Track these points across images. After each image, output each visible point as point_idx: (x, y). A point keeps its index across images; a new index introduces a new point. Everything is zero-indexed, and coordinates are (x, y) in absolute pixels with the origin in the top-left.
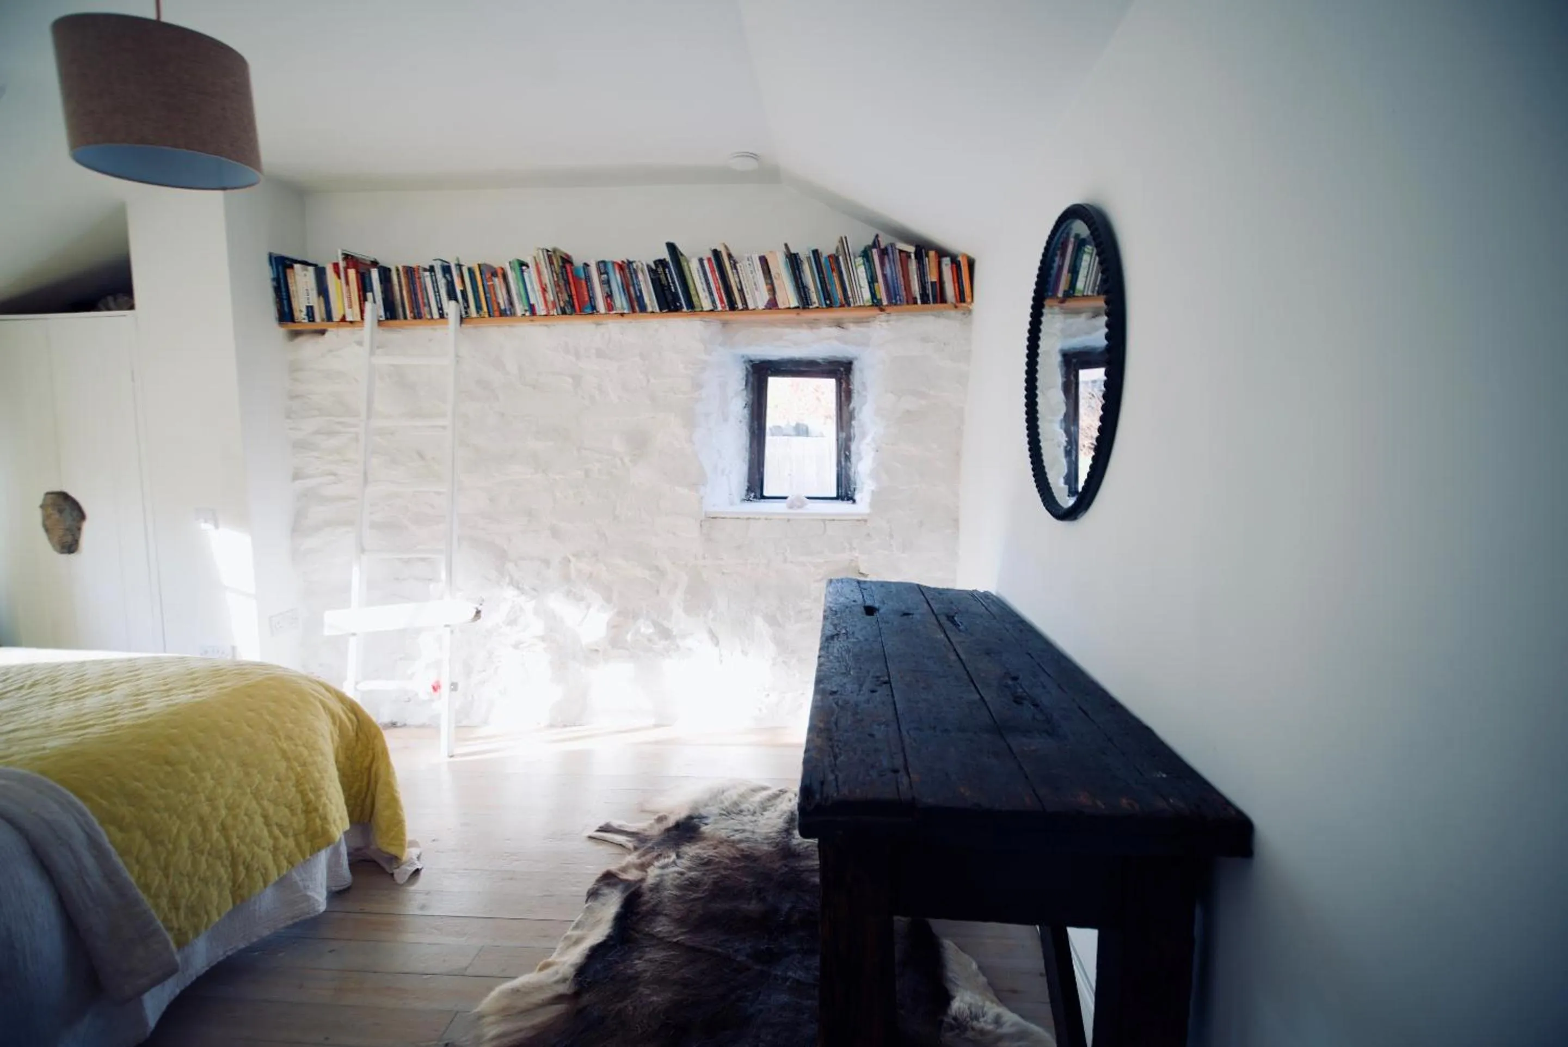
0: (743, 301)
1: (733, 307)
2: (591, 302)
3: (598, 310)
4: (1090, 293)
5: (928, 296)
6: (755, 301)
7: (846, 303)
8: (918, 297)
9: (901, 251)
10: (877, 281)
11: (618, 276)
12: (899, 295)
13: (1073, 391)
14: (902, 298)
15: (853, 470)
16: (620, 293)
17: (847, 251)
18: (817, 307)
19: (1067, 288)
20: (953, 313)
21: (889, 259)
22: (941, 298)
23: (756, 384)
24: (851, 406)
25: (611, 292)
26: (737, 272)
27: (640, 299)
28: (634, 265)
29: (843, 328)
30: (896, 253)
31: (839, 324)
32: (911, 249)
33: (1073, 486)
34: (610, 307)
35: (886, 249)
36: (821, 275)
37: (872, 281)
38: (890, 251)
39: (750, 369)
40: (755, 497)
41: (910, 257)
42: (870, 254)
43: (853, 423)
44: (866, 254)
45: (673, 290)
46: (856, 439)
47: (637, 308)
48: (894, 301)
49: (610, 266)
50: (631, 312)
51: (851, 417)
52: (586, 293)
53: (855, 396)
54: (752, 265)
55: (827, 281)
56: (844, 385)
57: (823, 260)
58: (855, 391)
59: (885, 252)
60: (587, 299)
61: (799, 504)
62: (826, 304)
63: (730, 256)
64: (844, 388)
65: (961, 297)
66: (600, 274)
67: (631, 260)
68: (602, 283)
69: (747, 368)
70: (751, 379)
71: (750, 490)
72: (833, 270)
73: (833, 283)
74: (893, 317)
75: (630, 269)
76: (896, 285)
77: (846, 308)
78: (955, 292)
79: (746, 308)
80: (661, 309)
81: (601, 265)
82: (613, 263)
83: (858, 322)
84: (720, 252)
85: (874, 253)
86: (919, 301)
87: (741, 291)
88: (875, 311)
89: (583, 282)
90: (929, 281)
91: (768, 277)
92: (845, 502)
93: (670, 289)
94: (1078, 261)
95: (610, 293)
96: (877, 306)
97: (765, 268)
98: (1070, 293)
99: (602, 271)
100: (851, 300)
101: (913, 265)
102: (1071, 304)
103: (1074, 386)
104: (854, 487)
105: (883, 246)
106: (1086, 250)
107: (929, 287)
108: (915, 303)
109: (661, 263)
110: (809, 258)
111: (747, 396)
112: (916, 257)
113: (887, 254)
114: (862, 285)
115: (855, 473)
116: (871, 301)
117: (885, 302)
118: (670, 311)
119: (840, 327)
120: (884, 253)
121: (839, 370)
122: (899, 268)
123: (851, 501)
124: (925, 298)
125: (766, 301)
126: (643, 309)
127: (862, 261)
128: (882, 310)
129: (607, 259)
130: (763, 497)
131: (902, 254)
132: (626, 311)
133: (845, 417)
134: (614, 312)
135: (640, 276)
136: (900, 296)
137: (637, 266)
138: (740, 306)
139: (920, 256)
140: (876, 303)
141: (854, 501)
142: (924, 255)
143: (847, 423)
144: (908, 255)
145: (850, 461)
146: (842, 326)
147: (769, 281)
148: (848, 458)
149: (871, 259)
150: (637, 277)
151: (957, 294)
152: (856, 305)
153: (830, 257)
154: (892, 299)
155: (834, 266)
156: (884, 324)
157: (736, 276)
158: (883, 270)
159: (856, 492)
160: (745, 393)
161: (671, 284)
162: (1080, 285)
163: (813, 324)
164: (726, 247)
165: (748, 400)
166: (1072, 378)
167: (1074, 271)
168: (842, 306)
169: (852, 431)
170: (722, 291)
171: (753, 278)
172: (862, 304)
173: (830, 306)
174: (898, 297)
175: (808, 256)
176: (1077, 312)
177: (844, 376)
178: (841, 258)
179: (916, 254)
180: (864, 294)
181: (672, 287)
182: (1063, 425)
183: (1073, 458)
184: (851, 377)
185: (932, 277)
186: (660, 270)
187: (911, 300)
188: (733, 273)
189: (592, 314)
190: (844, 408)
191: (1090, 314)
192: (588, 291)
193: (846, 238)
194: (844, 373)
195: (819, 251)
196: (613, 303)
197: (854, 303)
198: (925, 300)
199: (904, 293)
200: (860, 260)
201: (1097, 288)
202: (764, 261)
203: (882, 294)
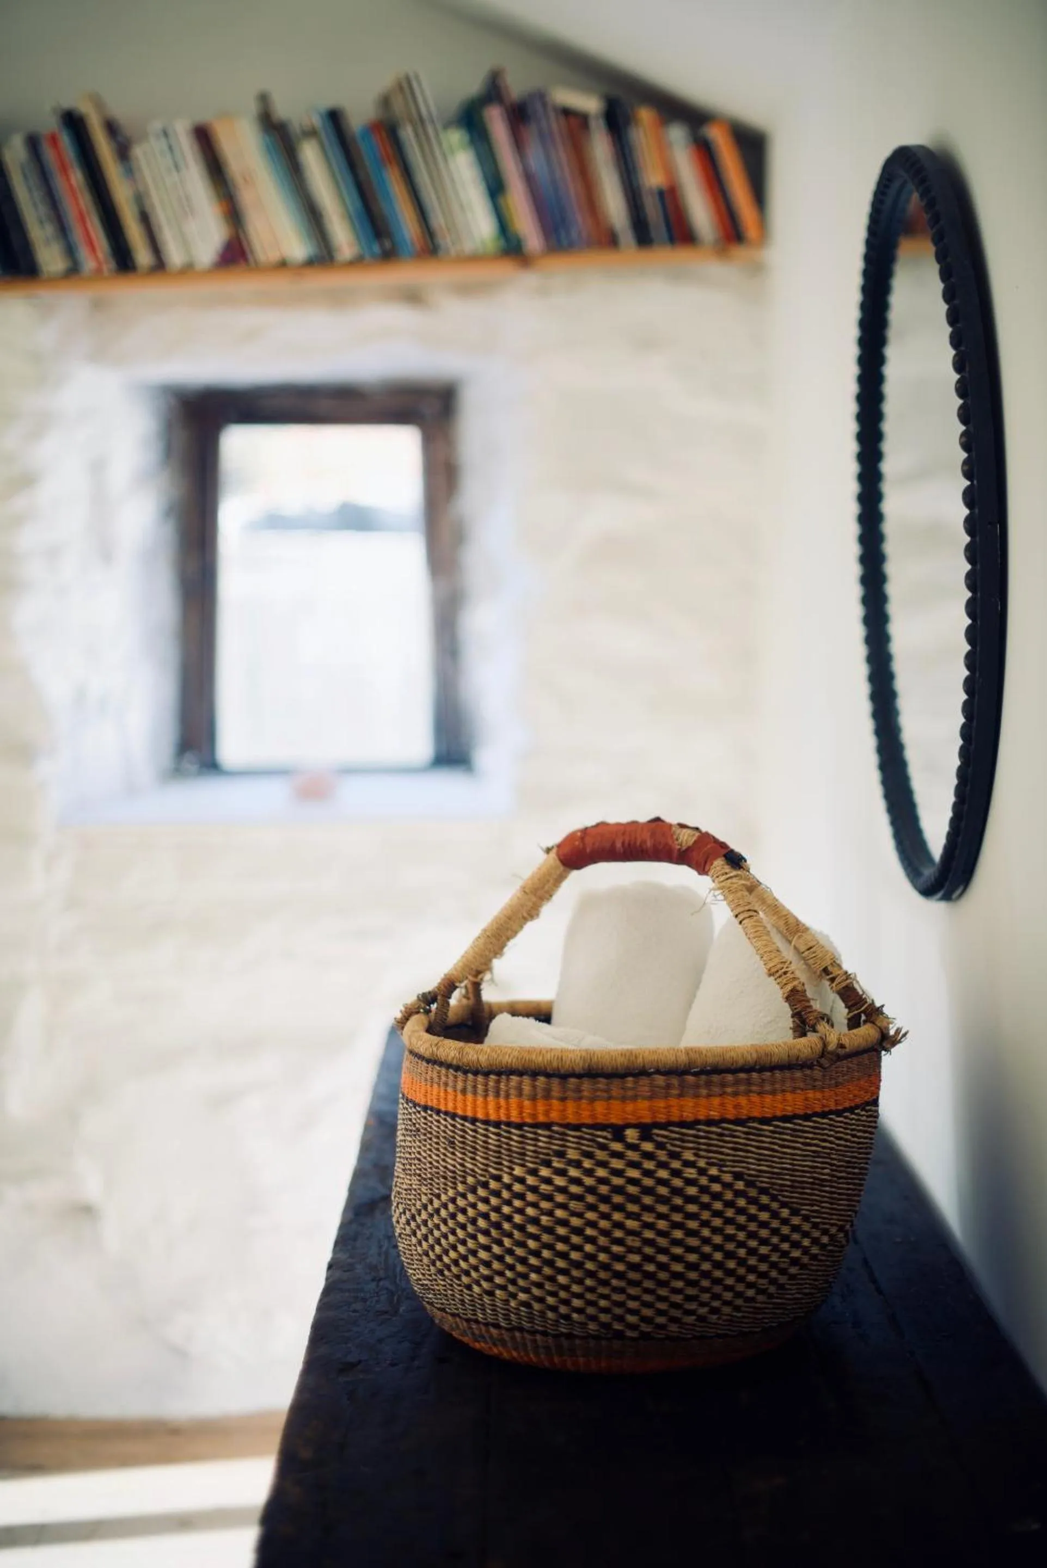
0: (152, 245)
1: (122, 263)
5: (647, 228)
6: (185, 243)
7: (426, 245)
8: (622, 229)
9: (567, 112)
10: (505, 190)
12: (569, 224)
14: (575, 234)
15: (470, 686)
17: (417, 108)
18: (354, 262)
20: (715, 269)
21: (533, 131)
22: (678, 232)
24: (459, 506)
26: (133, 169)
30: (552, 117)
32: (590, 104)
35: (524, 104)
36: (355, 174)
37: (495, 188)
38: (535, 111)
39: (174, 411)
41: (589, 125)
42: (481, 119)
43: (465, 554)
44: (471, 118)
48: (558, 241)
51: (459, 536)
53: (468, 481)
54: (173, 152)
57: (357, 136)
58: (467, 468)
59: (523, 113)
62: (375, 252)
63: (112, 128)
65: (732, 232)
70: (178, 438)
72: (385, 159)
73: (391, 195)
74: (557, 282)
77: (427, 257)
78: (715, 216)
79: (160, 265)
83: (465, 295)
84: (84, 116)
85: (491, 114)
86: (626, 241)
87: (145, 219)
88: (506, 269)
90: (646, 187)
91: (218, 181)
92: (456, 776)
96: (509, 252)
97: (209, 157)
100: (443, 240)
101: (600, 147)
104: (472, 731)
105: (514, 97)
107: (648, 203)
108: (612, 244)
110: (318, 132)
112: (606, 126)
113: (528, 118)
114: (467, 197)
115: (476, 697)
116: (495, 241)
117: (530, 244)
120: (518, 115)
121: (423, 407)
122: (563, 154)
123: (472, 773)
125: (217, 246)
127: (461, 137)
128: (524, 263)
130: (215, 770)
131: (569, 119)
133: (444, 534)
136: (572, 227)
138: (143, 256)
139: (615, 120)
140: (510, 246)
142: (627, 116)
143: (450, 552)
144: (585, 120)
145: (462, 664)
149: (485, 131)
151: (721, 221)
152: (459, 252)
153: (375, 126)
154: (552, 237)
155: (388, 149)
156: (531, 299)
157: (130, 179)
158: (520, 158)
159: (484, 748)
164: (99, 104)
168: (419, 254)
170: (94, 222)
171: (178, 184)
172: (474, 251)
173: (386, 257)
174: (567, 231)
175: (317, 125)
177: (438, 422)
178: (405, 131)
179: (605, 116)
180: (476, 225)
184: (455, 428)
185: (652, 175)
187: (600, 239)
188: (120, 171)
193: (417, 77)
194: (438, 415)
195: (347, 113)
197: (453, 249)
198: (641, 238)
199: (585, 220)
200: (456, 135)
202: (201, 138)
203: (525, 223)
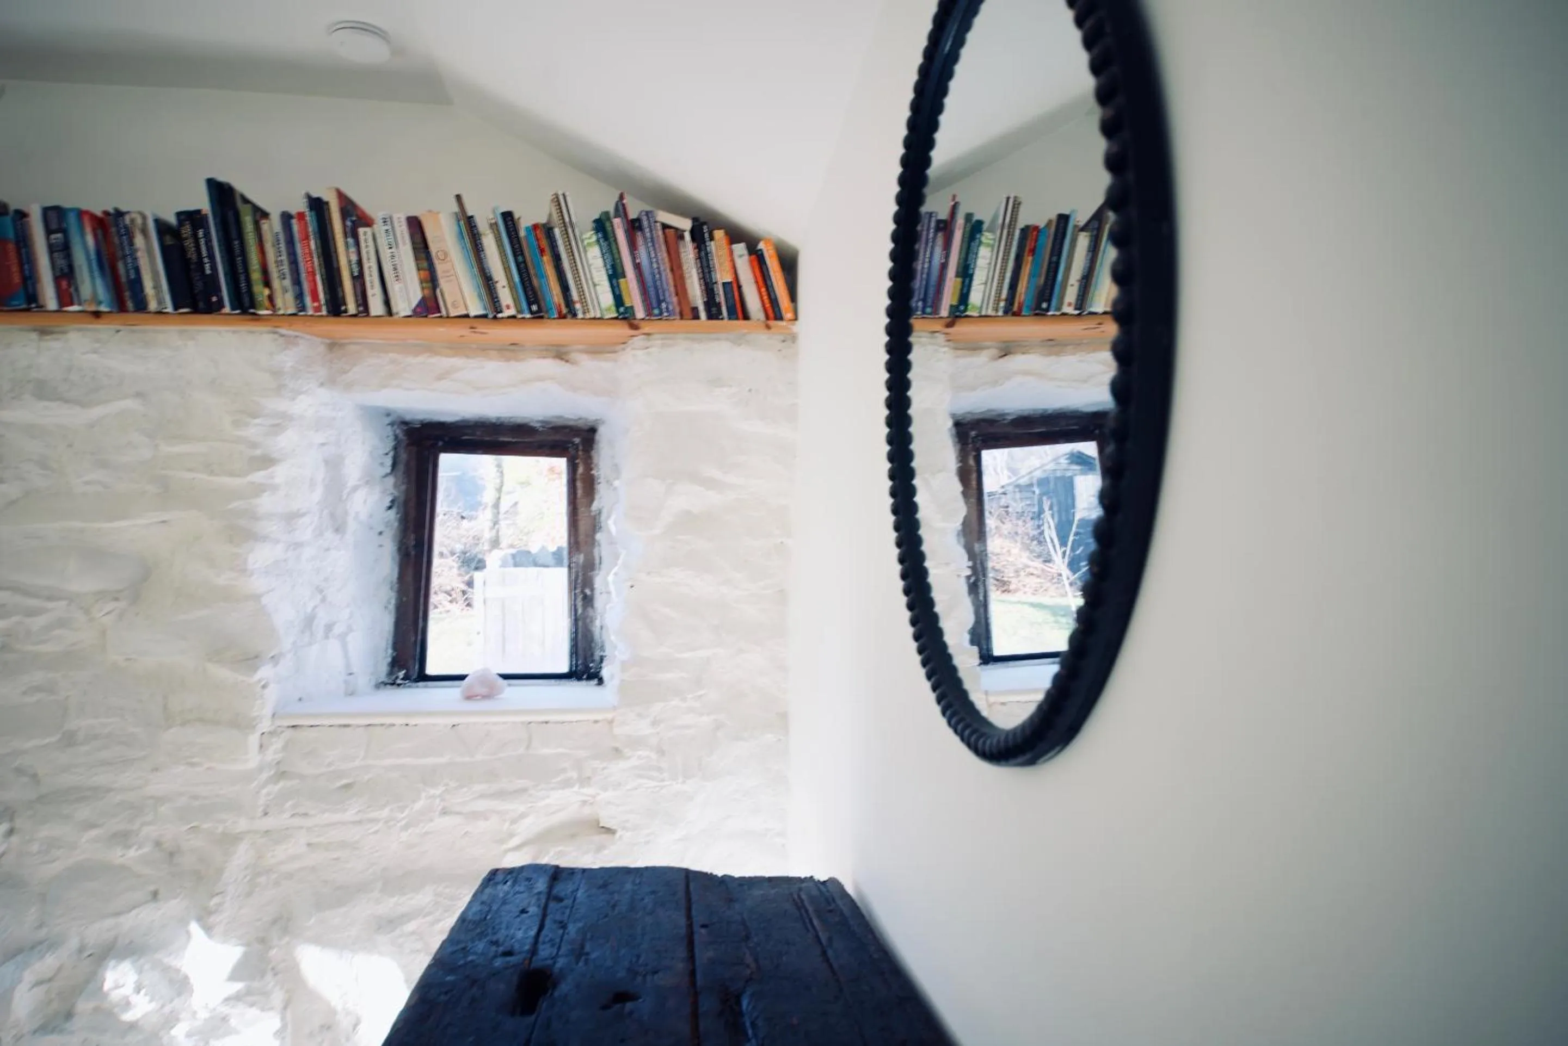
0: (360, 298)
1: (336, 308)
2: (26, 288)
3: (41, 303)
4: (990, 312)
5: (718, 306)
6: (388, 300)
7: (569, 312)
8: (701, 308)
9: (665, 227)
10: (624, 276)
11: (90, 240)
12: (664, 300)
13: (974, 483)
14: (671, 308)
15: (598, 623)
16: (91, 271)
17: (567, 219)
18: (514, 317)
19: (955, 303)
20: (762, 337)
21: (645, 238)
22: (739, 311)
23: (413, 464)
24: (595, 506)
25: (71, 267)
26: (357, 244)
27: (137, 284)
28: (127, 219)
29: (567, 361)
30: (657, 230)
31: (560, 353)
32: (685, 224)
33: (985, 647)
34: (65, 298)
35: (638, 220)
36: (520, 259)
37: (615, 274)
38: (645, 223)
39: (401, 436)
40: (406, 678)
41: (682, 237)
42: (609, 229)
43: (598, 536)
44: (602, 226)
45: (208, 272)
46: (603, 566)
47: (130, 305)
48: (656, 311)
49: (72, 219)
50: (114, 310)
51: (595, 526)
52: (15, 268)
53: (602, 490)
54: (391, 234)
55: (532, 272)
56: (581, 470)
57: (522, 233)
58: (601, 480)
59: (637, 224)
60: (17, 279)
61: (484, 691)
62: (531, 312)
63: (346, 212)
64: (582, 474)
65: (773, 312)
66: (49, 231)
67: (123, 208)
68: (52, 249)
69: (396, 437)
70: (403, 456)
71: (396, 663)
72: (542, 251)
73: (543, 276)
74: (657, 341)
75: (117, 225)
76: (658, 283)
77: (569, 320)
78: (763, 301)
79: (366, 313)
80: (176, 307)
81: (53, 216)
82: (81, 214)
83: (596, 350)
84: (327, 203)
85: (616, 226)
86: (703, 315)
87: (358, 279)
88: (622, 330)
89: (11, 247)
90: (720, 282)
91: (423, 255)
92: (584, 683)
93: (203, 270)
94: (971, 256)
95: (66, 270)
96: (625, 319)
97: (418, 239)
98: (959, 312)
99: (54, 226)
100: (578, 306)
101: (688, 251)
102: (961, 329)
103: (974, 476)
104: (602, 654)
105: (633, 215)
106: (983, 239)
107: (720, 290)
108: (696, 317)
109: (192, 218)
110: (494, 226)
111: (395, 486)
112: (693, 239)
113: (640, 228)
114: (596, 280)
115: (602, 628)
116: (614, 308)
117: (640, 313)
118: (196, 310)
119: (562, 359)
120: (634, 226)
121: (573, 443)
122: (663, 255)
123: (596, 681)
124: (714, 310)
125: (415, 302)
126: (141, 306)
127: (594, 238)
128: (634, 327)
129: (67, 203)
130: (423, 677)
131: (667, 231)
132: (103, 308)
133: (583, 526)
134: (75, 308)
135: (139, 241)
136: (667, 303)
137: (133, 221)
138: (352, 307)
139: (700, 235)
140: (624, 315)
141: (601, 681)
142: (706, 235)
143: (587, 536)
144: (679, 235)
145: (592, 606)
146: (567, 358)
147: (425, 264)
148: (588, 601)
149: (611, 235)
150: (131, 244)
151: (768, 305)
152: (588, 316)
153: (535, 227)
154: (653, 308)
155: (544, 243)
156: (639, 353)
157: (353, 250)
158: (634, 258)
159: (604, 664)
160: (391, 480)
161: (206, 260)
162: (976, 297)
163: (512, 350)
165: (396, 494)
166: (971, 462)
167: (966, 273)
168: (562, 317)
169: (596, 552)
170: (318, 278)
171: (393, 257)
172: (598, 315)
173: (538, 316)
174: (664, 305)
175: (493, 221)
176: (973, 347)
177: (580, 453)
178: (557, 231)
179: (692, 232)
180: (601, 297)
181: (207, 266)
182: (962, 540)
183: (981, 598)
184: (593, 453)
185: (722, 276)
186: (187, 230)
187: (687, 312)
188: (347, 244)
189: (28, 310)
190: (582, 510)
191: (994, 352)
192: (21, 265)
193: (564, 195)
194: (581, 448)
195: (516, 216)
196: (72, 290)
197: (584, 313)
198: (713, 312)
199: (675, 299)
200: (590, 237)
201: (1002, 304)
202: (415, 225)
203: (634, 298)
